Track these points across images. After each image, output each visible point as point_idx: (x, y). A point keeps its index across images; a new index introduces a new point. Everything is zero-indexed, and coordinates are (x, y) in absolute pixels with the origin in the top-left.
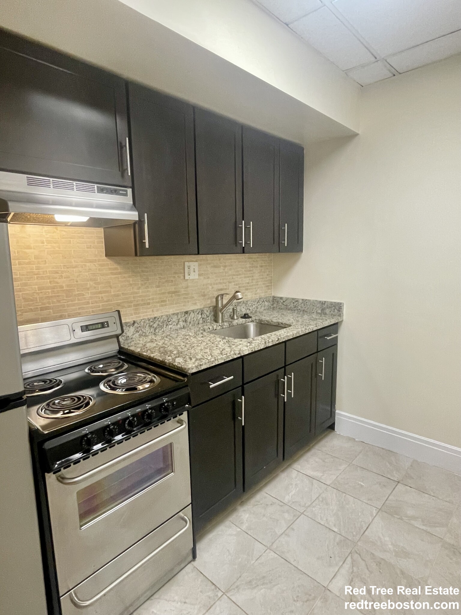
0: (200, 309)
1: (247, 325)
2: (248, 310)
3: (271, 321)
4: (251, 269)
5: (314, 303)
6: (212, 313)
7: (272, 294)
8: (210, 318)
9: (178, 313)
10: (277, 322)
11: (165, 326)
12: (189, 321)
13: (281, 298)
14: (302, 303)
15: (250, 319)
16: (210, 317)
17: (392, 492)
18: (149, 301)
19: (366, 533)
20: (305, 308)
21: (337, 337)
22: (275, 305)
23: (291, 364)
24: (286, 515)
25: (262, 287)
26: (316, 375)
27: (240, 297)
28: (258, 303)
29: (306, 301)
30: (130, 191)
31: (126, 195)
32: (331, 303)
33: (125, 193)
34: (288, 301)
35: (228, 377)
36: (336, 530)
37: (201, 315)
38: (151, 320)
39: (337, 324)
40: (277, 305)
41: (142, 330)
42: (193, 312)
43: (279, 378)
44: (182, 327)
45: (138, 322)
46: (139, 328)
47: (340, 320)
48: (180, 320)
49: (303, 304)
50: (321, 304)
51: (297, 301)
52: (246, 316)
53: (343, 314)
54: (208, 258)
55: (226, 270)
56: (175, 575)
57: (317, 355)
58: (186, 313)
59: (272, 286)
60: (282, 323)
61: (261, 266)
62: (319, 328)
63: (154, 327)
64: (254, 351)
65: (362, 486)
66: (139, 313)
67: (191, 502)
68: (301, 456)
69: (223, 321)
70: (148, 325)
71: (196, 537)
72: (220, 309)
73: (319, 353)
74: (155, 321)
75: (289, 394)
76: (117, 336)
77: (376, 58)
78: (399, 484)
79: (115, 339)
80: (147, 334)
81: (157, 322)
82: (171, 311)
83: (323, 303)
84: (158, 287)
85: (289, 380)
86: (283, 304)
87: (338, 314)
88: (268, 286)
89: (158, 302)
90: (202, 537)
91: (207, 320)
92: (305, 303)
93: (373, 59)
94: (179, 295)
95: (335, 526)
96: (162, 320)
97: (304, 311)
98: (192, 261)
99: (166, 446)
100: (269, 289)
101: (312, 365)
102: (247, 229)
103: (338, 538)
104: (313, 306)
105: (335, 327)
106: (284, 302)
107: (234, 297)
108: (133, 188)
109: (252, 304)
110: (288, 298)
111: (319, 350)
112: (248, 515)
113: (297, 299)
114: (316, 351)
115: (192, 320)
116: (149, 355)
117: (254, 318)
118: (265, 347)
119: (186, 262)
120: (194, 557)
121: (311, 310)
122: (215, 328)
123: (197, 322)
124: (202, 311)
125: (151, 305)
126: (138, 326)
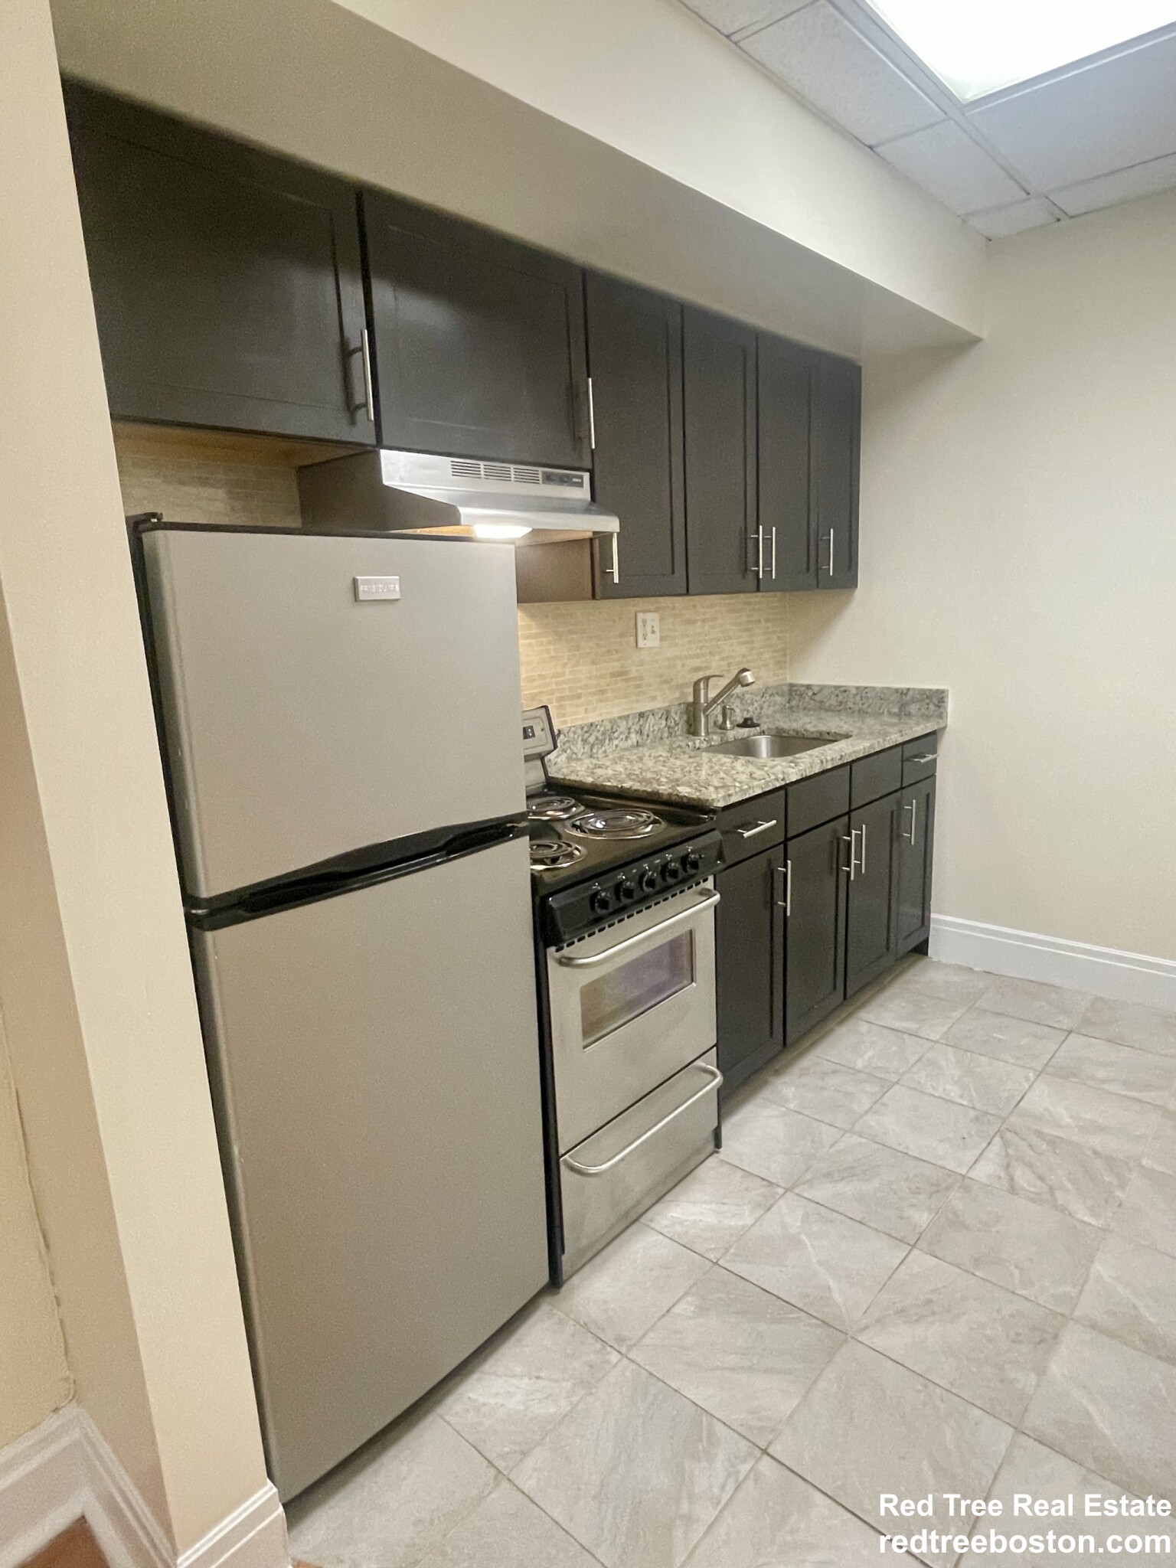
0: (664, 709)
1: (753, 739)
2: (746, 712)
3: (805, 730)
4: (750, 626)
5: (883, 695)
6: (685, 717)
7: (786, 679)
8: (680, 729)
9: (628, 716)
10: (817, 732)
11: (607, 741)
12: (646, 733)
13: (809, 687)
14: (857, 694)
15: (758, 728)
16: (680, 726)
17: (1060, 1047)
18: (580, 691)
19: (1021, 1104)
20: (863, 704)
21: (935, 761)
22: (794, 703)
23: (860, 808)
24: (867, 1087)
25: (767, 665)
26: (900, 836)
27: (750, 680)
28: (762, 697)
29: (867, 690)
30: (586, 476)
31: (581, 485)
32: (923, 692)
33: (580, 480)
34: (826, 692)
35: (768, 822)
36: (965, 1103)
37: (666, 719)
38: (585, 729)
39: (933, 733)
40: (800, 701)
41: (570, 748)
42: (653, 714)
43: (838, 835)
44: (635, 744)
45: (565, 732)
46: (567, 745)
47: (942, 725)
48: (632, 730)
49: (858, 698)
50: (898, 694)
51: (845, 691)
52: (747, 723)
53: (947, 713)
54: (677, 605)
55: (707, 628)
56: (693, 1170)
57: (901, 794)
58: (641, 715)
59: (785, 662)
60: (828, 733)
61: (767, 620)
62: (907, 739)
63: (589, 743)
64: (804, 776)
65: (1000, 1040)
66: (564, 715)
67: (715, 1042)
68: (872, 997)
69: (707, 733)
70: (580, 738)
71: (722, 1111)
72: (703, 708)
73: (904, 791)
74: (591, 732)
75: (858, 867)
76: (541, 757)
77: (1028, 194)
78: (1072, 1036)
79: (539, 763)
80: (579, 756)
81: (595, 733)
82: (616, 712)
83: (904, 693)
84: (594, 662)
85: (859, 837)
86: (814, 700)
87: (936, 713)
88: (779, 662)
89: (595, 694)
90: (731, 1112)
91: (676, 732)
92: (864, 695)
93: (1024, 195)
94: (627, 680)
95: (961, 1097)
96: (602, 729)
97: (861, 712)
98: (650, 611)
99: (679, 938)
100: (781, 668)
101: (892, 816)
102: (768, 542)
103: (972, 1113)
104: (881, 699)
105: (931, 740)
106: (814, 694)
107: (738, 680)
108: (592, 472)
109: (752, 700)
110: (825, 686)
111: (904, 785)
112: (793, 1089)
113: (846, 686)
114: (898, 786)
115: (651, 729)
116: (620, 786)
117: (764, 727)
118: (821, 770)
119: (639, 612)
120: (718, 1144)
121: (877, 709)
122: (697, 746)
123: (659, 734)
124: (668, 712)
125: (583, 700)
126: (566, 739)
